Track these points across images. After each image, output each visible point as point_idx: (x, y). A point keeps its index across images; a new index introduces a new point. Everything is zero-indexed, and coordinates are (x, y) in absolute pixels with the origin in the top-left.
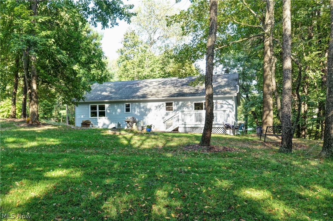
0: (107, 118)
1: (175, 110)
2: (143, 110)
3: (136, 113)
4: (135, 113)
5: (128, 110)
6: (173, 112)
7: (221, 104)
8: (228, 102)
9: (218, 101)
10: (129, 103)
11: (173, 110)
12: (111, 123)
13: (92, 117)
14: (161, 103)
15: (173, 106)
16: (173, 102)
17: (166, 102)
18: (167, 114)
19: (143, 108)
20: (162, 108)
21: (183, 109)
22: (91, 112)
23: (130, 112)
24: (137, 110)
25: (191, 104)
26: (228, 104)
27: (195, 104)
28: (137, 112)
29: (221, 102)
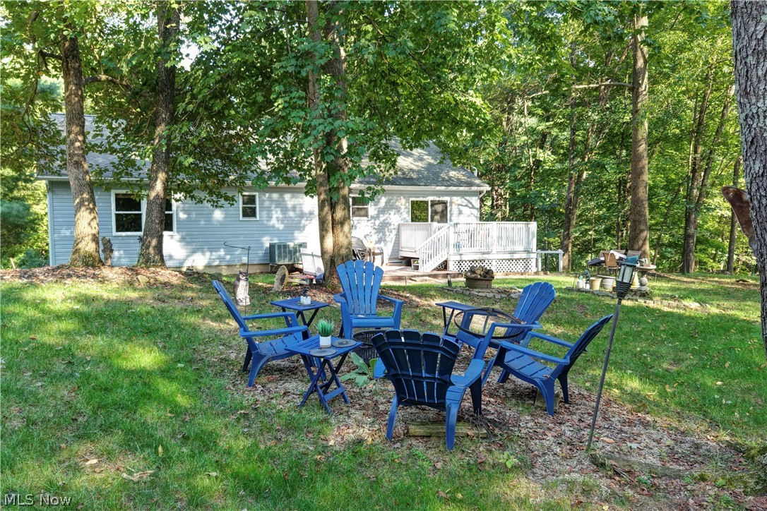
0: (177, 237)
1: (372, 217)
2: (291, 214)
3: (274, 222)
4: (272, 223)
5: (250, 212)
6: (368, 221)
7: (459, 205)
8: (471, 203)
9: (455, 199)
10: (254, 194)
11: (369, 216)
12: (194, 252)
13: (124, 234)
15: (369, 206)
18: (355, 226)
19: (294, 208)
21: (390, 214)
22: (116, 214)
23: (258, 218)
24: (276, 214)
25: (404, 204)
26: (470, 206)
27: (413, 202)
28: (277, 218)
29: (459, 202)
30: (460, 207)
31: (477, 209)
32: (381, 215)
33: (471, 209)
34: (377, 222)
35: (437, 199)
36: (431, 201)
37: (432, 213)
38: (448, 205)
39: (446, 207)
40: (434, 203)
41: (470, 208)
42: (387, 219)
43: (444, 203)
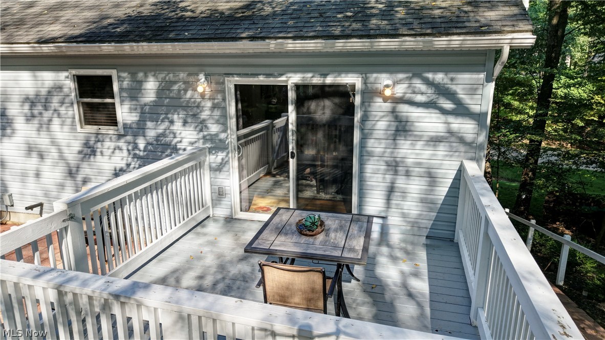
1: (127, 127)
6: (119, 136)
7: (399, 100)
8: (450, 95)
9: (384, 80)
11: (120, 125)
14: (48, 78)
15: (117, 101)
16: (113, 73)
17: (74, 72)
18: (89, 151)
20: (63, 110)
21: (172, 122)
26: (448, 105)
29: (400, 90)
30: (404, 109)
31: (478, 118)
32: (149, 124)
33: (451, 119)
34: (141, 143)
35: (317, 80)
36: (297, 87)
37: (299, 124)
38: (358, 100)
39: (350, 110)
40: (305, 94)
41: (444, 112)
42: (163, 135)
43: (343, 94)
